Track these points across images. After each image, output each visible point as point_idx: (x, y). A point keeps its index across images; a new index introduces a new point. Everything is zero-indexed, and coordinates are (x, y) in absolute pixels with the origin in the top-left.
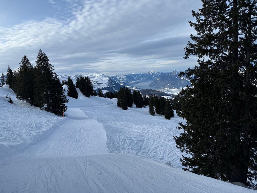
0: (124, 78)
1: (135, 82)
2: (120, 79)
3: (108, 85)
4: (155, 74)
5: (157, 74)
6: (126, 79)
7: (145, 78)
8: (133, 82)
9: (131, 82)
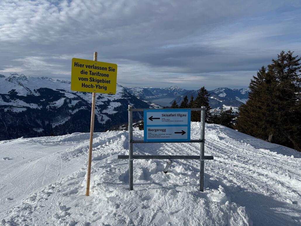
0: (140, 91)
1: (153, 97)
2: (135, 92)
3: (122, 97)
4: (176, 91)
5: (179, 90)
6: (142, 93)
7: (165, 94)
8: (151, 97)
9: (148, 97)
